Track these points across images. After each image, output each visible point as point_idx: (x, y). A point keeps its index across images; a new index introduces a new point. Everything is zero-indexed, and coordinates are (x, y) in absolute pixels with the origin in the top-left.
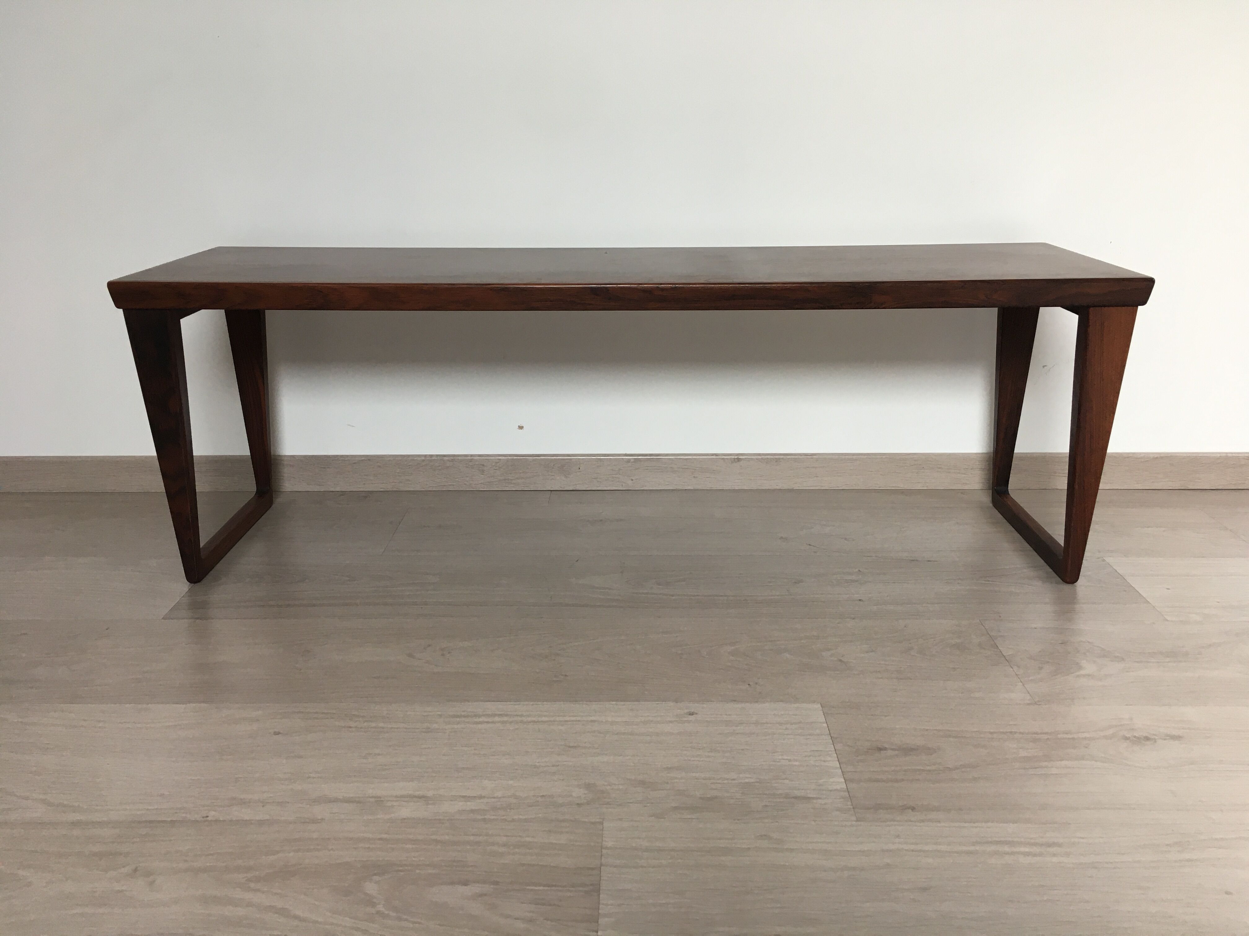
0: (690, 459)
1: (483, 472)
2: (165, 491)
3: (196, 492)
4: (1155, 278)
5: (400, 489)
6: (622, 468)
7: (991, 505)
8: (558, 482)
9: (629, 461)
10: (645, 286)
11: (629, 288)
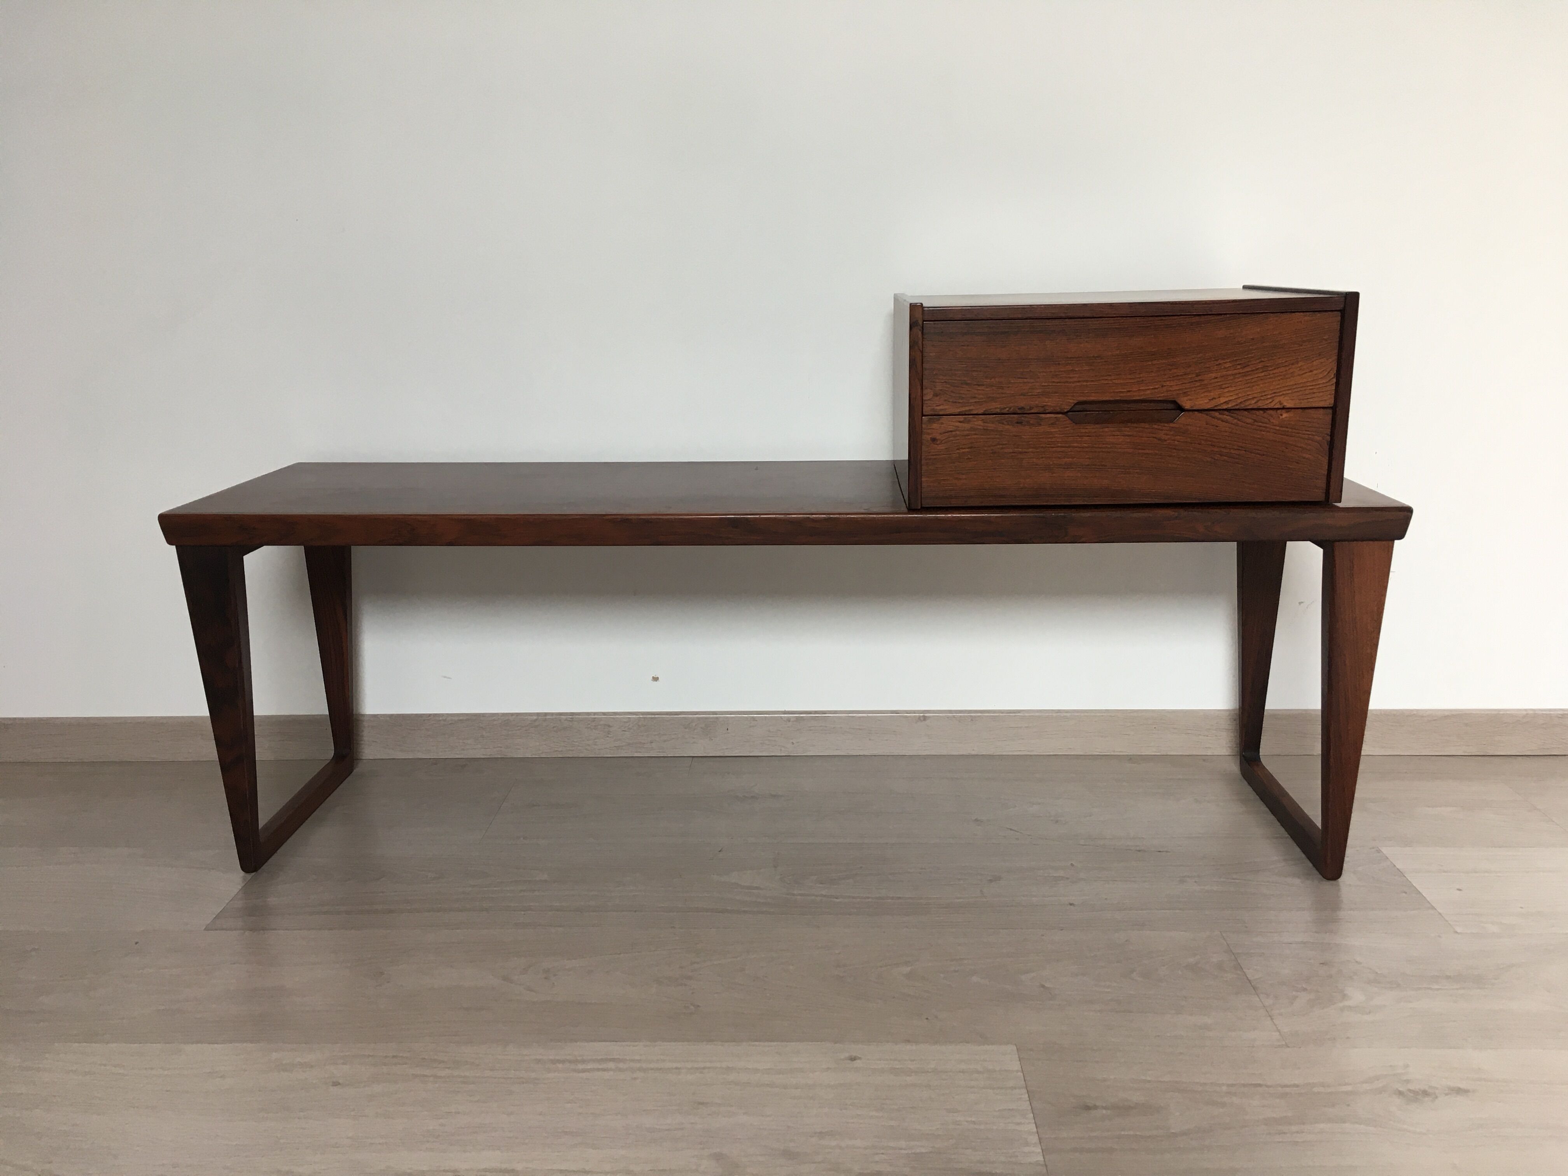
0: (863, 717)
1: (609, 734)
2: (218, 760)
3: (255, 760)
4: (1412, 507)
5: (506, 756)
6: (781, 729)
7: (1240, 776)
8: (700, 748)
9: (789, 720)
10: (793, 516)
11: (775, 518)
